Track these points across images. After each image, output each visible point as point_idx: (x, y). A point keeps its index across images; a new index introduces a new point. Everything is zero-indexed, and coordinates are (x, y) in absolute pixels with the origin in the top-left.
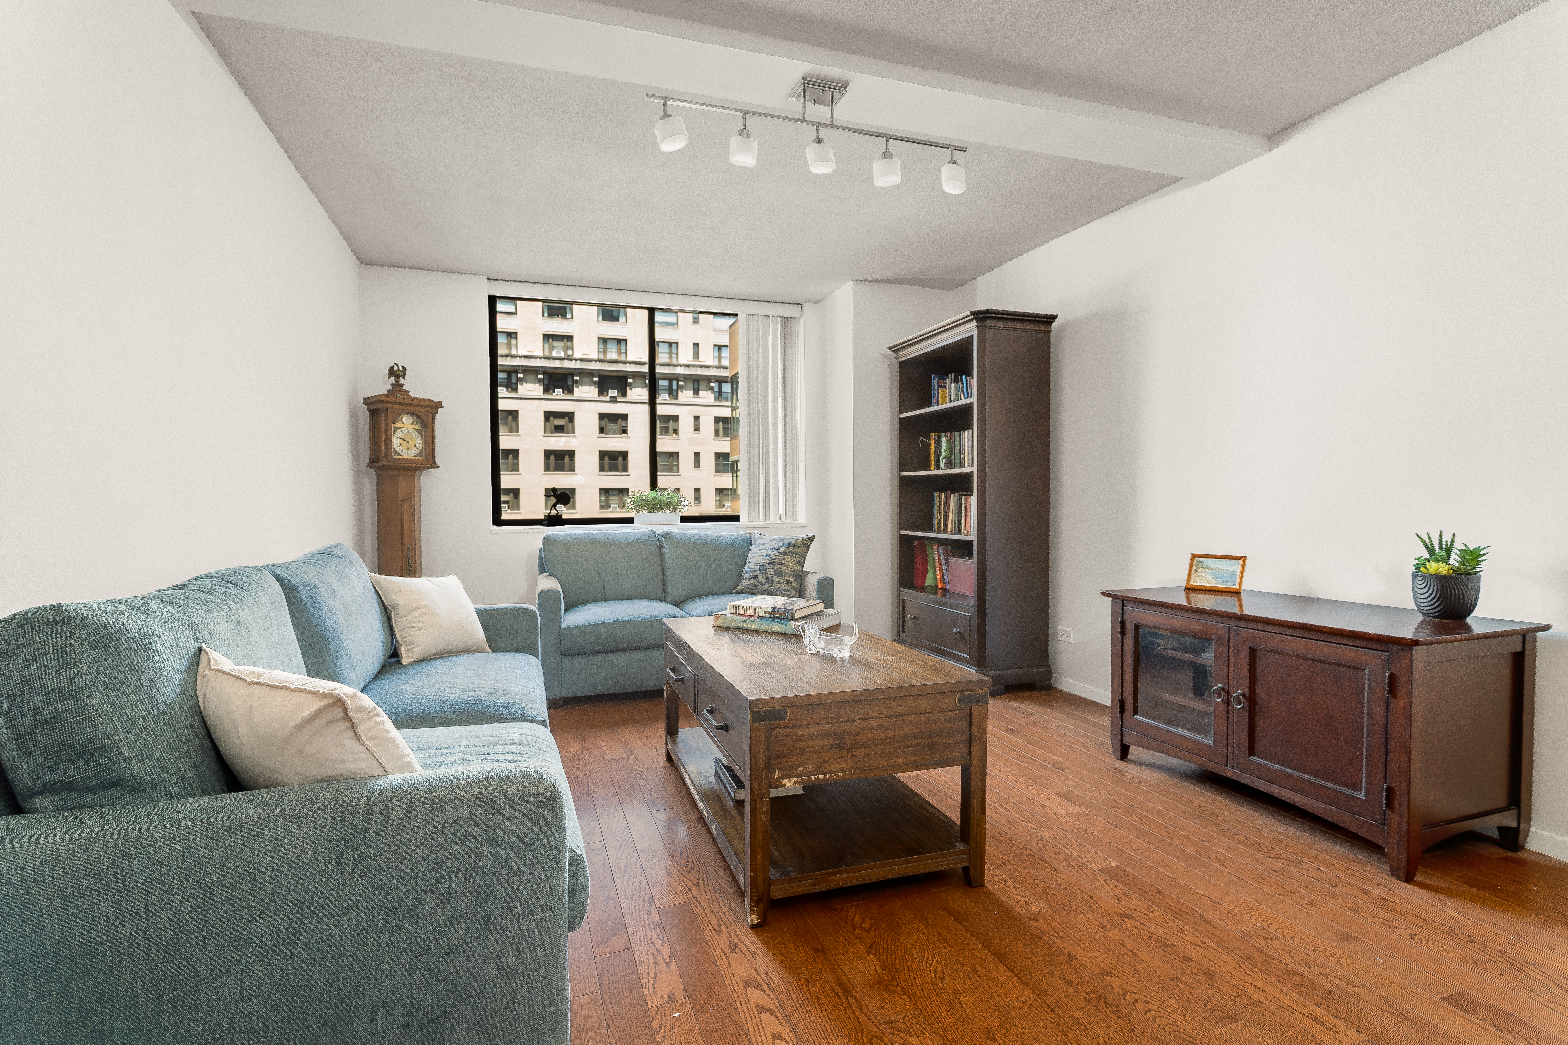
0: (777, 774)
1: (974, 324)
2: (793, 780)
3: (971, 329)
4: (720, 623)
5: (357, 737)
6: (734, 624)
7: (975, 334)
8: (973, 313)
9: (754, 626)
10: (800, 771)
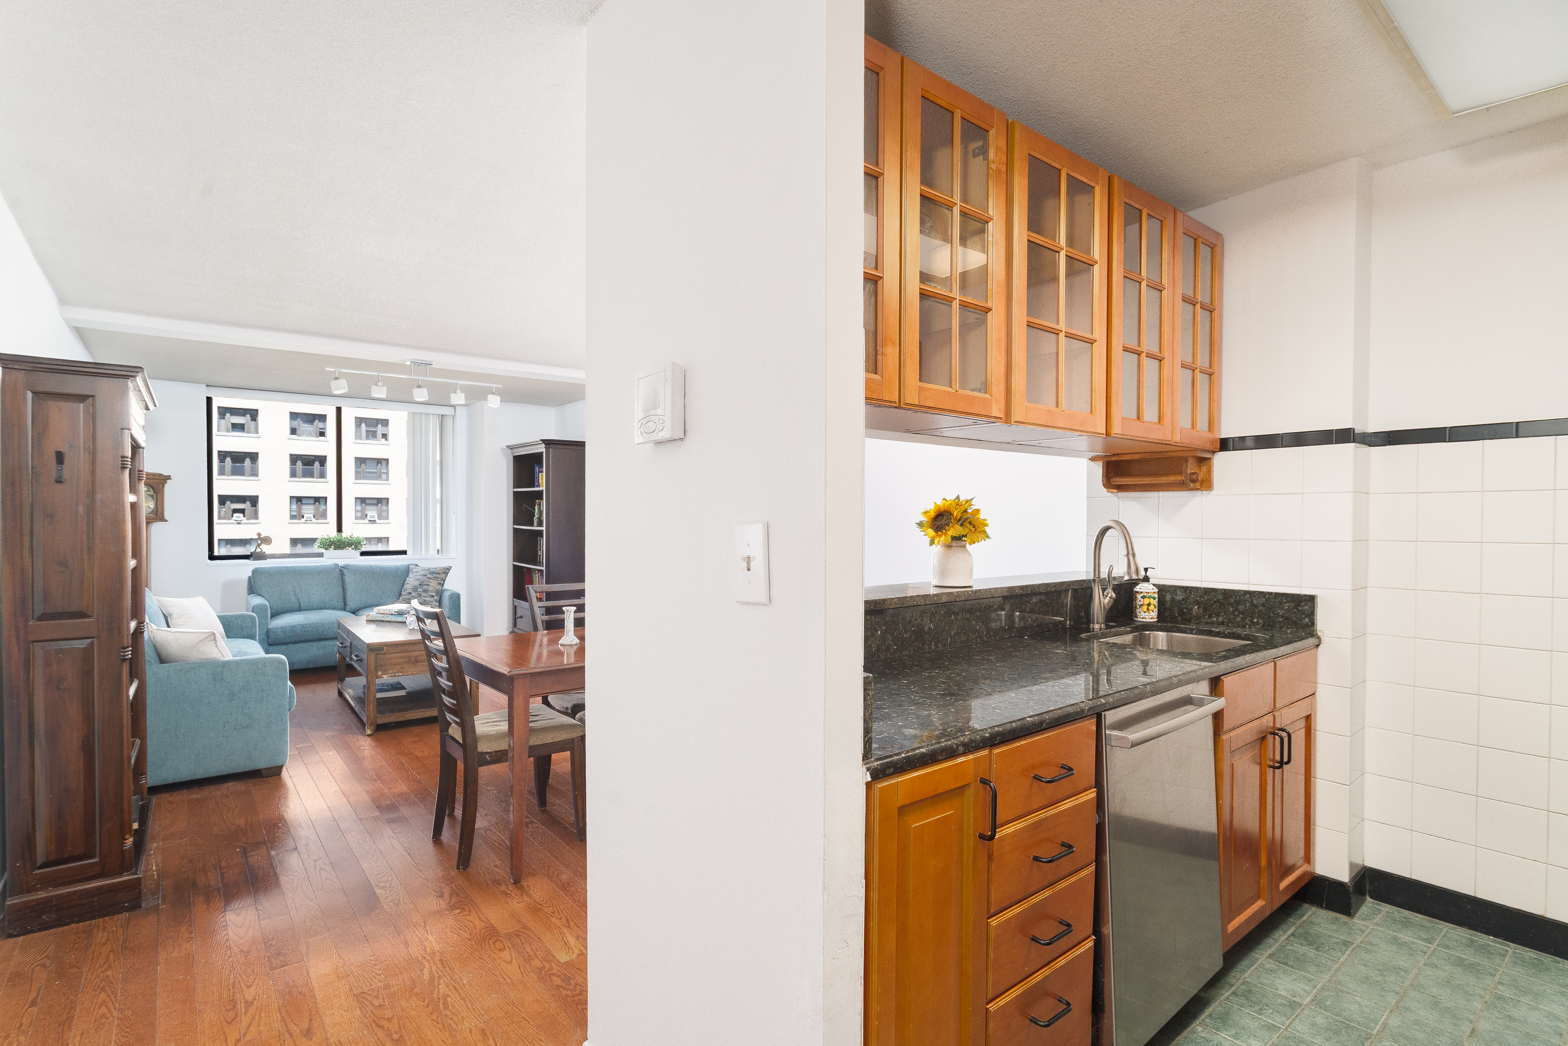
0: (380, 673)
1: (544, 445)
2: (387, 675)
3: (542, 449)
4: (369, 618)
5: (217, 646)
6: (377, 619)
7: (544, 450)
9: (388, 619)
10: (391, 671)
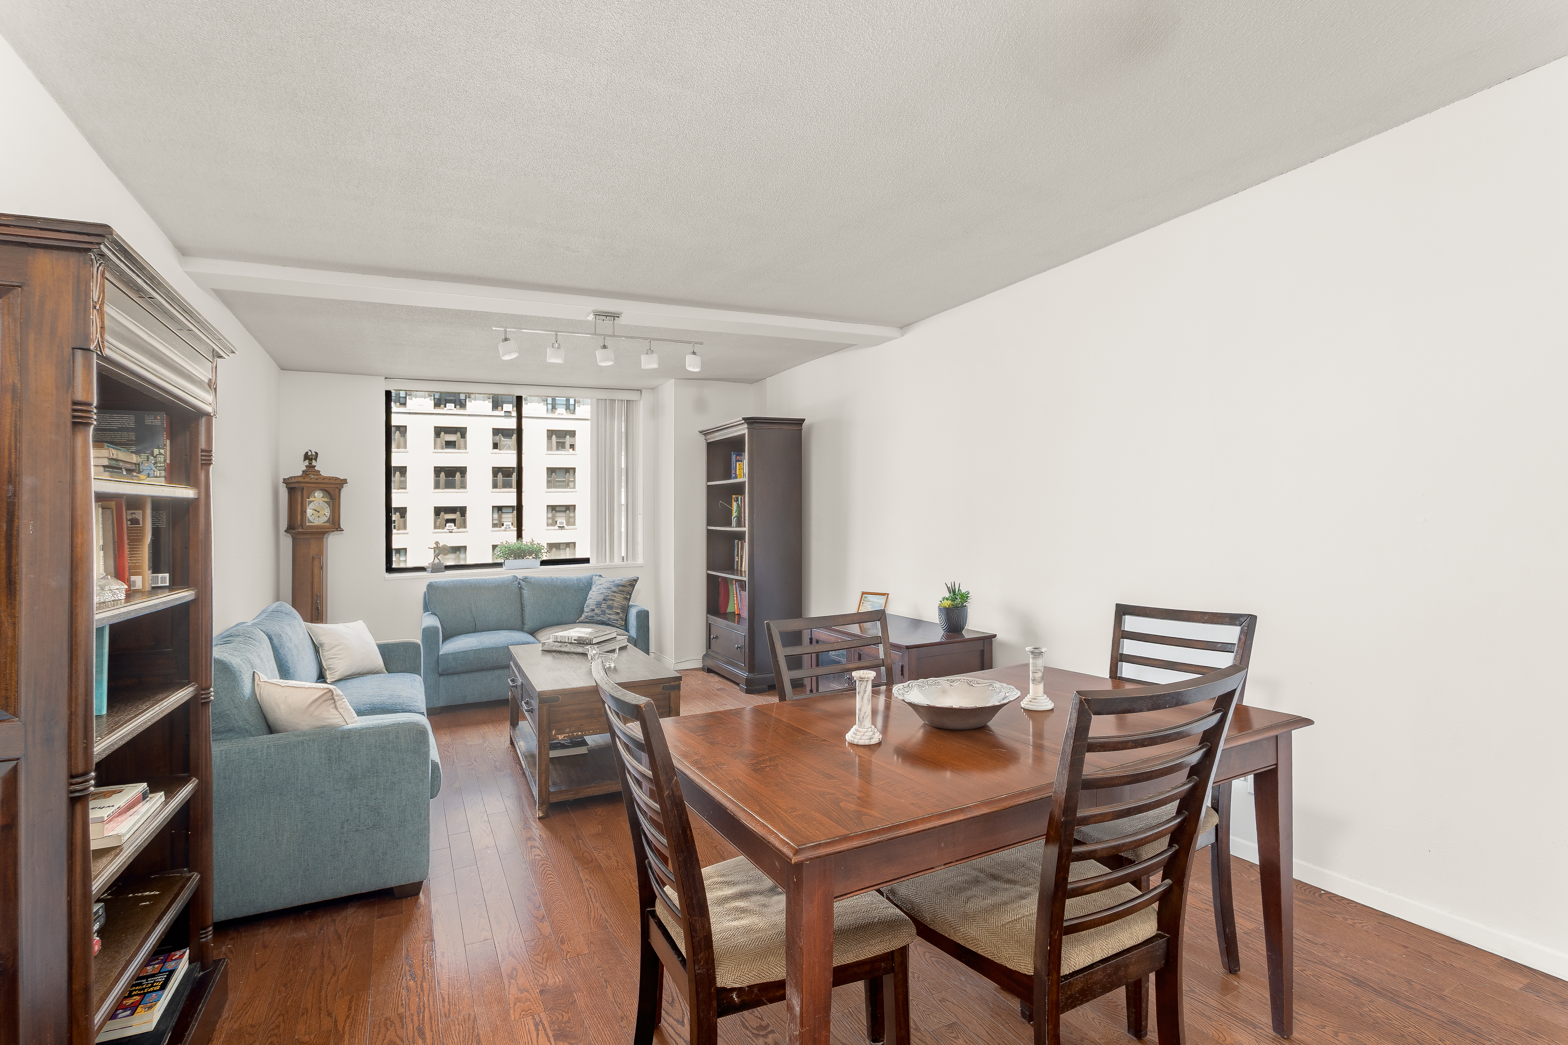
0: (554, 733)
1: (746, 426)
2: (563, 735)
3: (744, 430)
4: (546, 648)
5: (336, 708)
6: (554, 648)
7: (746, 431)
8: (744, 419)
9: (566, 650)
10: (567, 730)
